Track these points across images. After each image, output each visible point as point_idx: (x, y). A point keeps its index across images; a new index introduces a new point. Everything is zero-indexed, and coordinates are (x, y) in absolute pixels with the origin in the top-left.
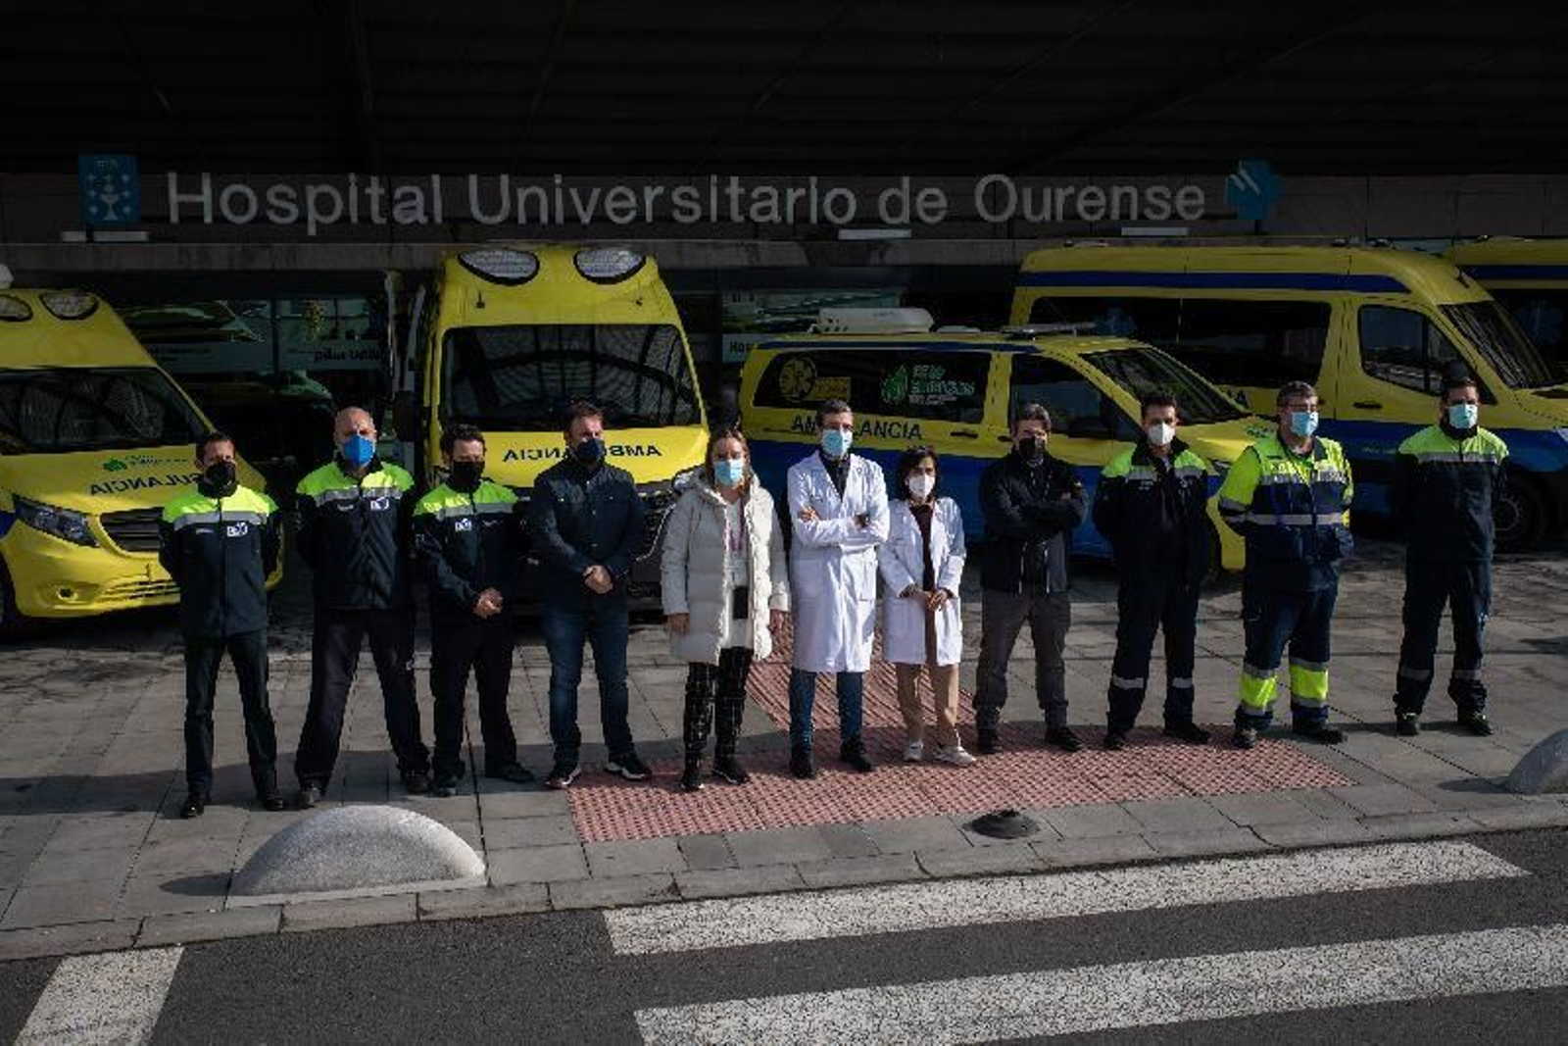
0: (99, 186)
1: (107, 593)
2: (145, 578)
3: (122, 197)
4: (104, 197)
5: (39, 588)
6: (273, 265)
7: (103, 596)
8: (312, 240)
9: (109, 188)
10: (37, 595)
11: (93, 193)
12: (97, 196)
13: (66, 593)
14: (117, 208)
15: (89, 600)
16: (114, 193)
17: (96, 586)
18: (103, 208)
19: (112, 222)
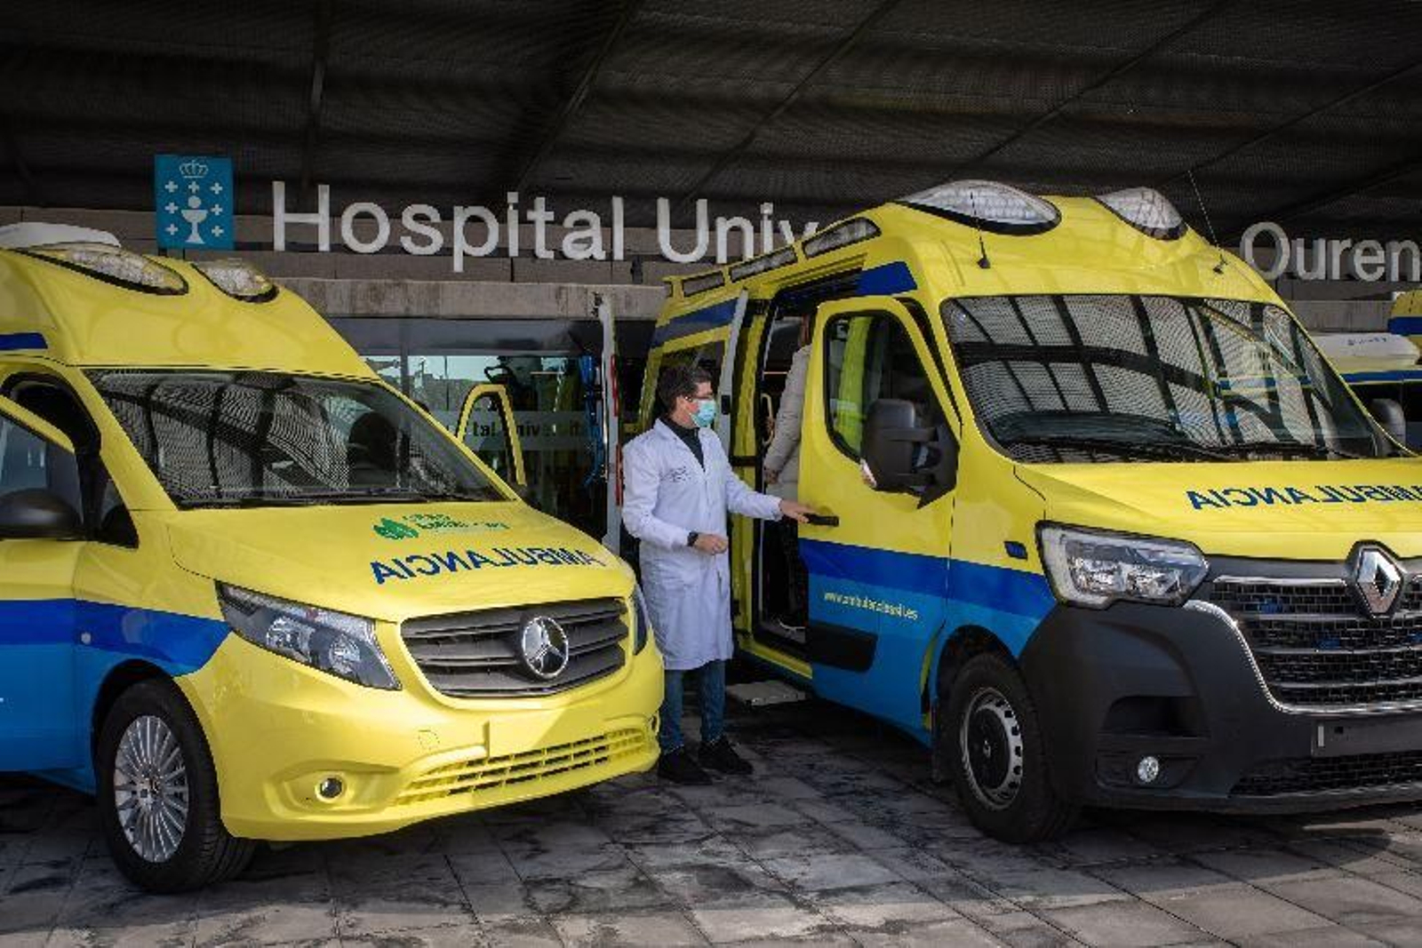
0: (182, 199)
1: (413, 784)
2: (480, 752)
3: (211, 214)
4: (186, 214)
5: (277, 779)
6: (407, 309)
7: (403, 794)
8: (457, 277)
9: (194, 201)
10: (270, 792)
11: (172, 208)
12: (178, 213)
13: (334, 788)
14: (204, 228)
15: (381, 799)
16: (201, 208)
17: (389, 771)
18: (185, 227)
19: (196, 247)
